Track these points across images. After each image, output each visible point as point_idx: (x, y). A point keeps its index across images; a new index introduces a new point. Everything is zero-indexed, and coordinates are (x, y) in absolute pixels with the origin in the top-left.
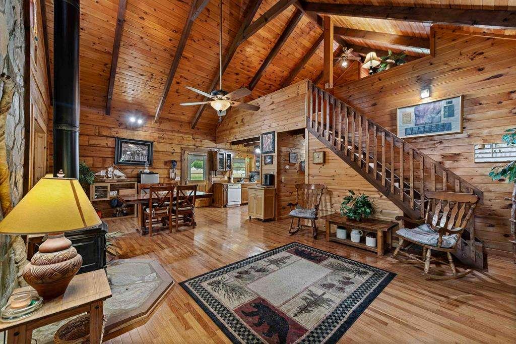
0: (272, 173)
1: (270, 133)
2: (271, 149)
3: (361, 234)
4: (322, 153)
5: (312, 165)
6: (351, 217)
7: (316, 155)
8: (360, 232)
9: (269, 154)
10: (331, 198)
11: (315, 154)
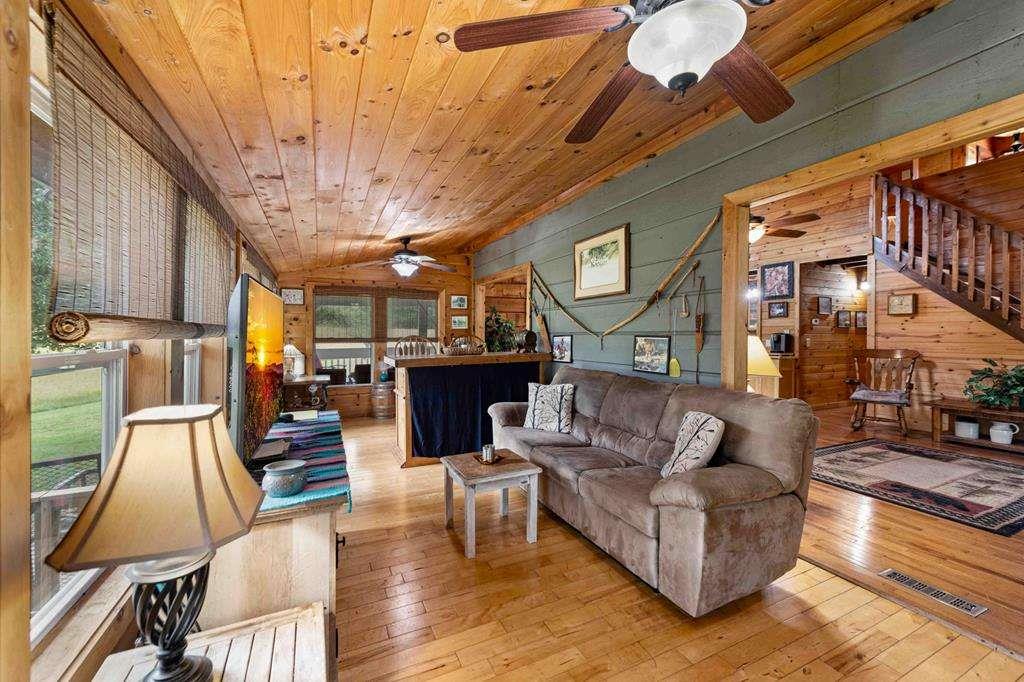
0: (787, 332)
1: (783, 264)
2: (785, 292)
3: (1014, 429)
4: (911, 297)
5: (883, 318)
6: (994, 401)
7: (896, 301)
8: (1012, 427)
9: (781, 301)
10: (931, 373)
11: (892, 298)
